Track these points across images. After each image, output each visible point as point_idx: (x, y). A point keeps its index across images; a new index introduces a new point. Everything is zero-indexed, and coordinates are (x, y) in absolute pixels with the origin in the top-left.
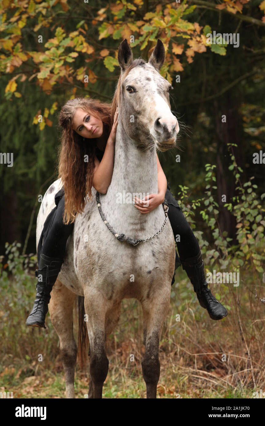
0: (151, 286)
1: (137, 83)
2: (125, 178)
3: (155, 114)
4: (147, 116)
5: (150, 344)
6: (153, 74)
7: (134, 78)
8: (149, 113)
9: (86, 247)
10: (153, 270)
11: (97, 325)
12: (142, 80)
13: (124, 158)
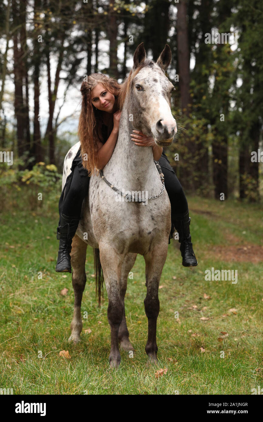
0: (151, 242)
1: (145, 83)
2: (128, 158)
3: (158, 115)
4: (151, 114)
5: (151, 287)
6: (160, 76)
7: (143, 78)
8: (153, 113)
9: (97, 210)
10: (153, 231)
11: (111, 275)
12: (150, 81)
13: (128, 142)
